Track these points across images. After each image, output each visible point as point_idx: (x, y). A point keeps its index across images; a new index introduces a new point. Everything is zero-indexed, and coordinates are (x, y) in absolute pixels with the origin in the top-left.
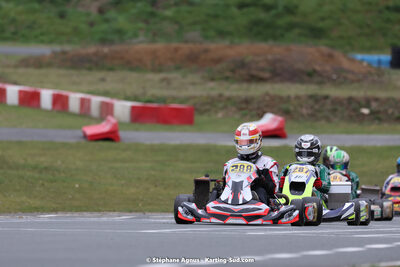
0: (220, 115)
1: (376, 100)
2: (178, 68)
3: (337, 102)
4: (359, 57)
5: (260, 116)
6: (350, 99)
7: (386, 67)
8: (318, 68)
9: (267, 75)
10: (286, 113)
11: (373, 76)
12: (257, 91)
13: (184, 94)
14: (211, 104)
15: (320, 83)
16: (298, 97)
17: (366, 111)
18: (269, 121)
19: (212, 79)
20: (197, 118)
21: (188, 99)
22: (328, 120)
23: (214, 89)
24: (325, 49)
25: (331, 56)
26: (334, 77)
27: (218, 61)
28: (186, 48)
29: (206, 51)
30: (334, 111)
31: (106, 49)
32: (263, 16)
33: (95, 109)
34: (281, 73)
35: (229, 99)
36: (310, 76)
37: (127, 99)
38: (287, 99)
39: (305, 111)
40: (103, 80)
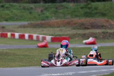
0: (77, 39)
2: (64, 26)
3: (110, 33)
5: (88, 39)
8: (104, 24)
9: (90, 27)
10: (96, 37)
12: (87, 31)
13: (66, 33)
14: (74, 36)
15: (105, 29)
16: (99, 33)
18: (91, 40)
19: (74, 29)
20: (70, 40)
21: (67, 35)
22: (108, 39)
23: (74, 32)
25: (108, 21)
26: (109, 27)
27: (75, 24)
28: (66, 20)
29: (72, 21)
30: (110, 36)
31: (43, 22)
32: (88, 10)
33: (41, 39)
34: (94, 26)
35: (79, 34)
36: (102, 27)
37: (50, 35)
38: (96, 33)
39: (101, 37)
40: (43, 31)
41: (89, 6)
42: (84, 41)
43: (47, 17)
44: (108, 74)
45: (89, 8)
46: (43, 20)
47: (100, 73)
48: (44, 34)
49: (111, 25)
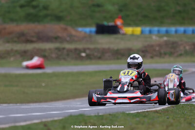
0: (12, 59)
1: (89, 49)
3: (69, 51)
4: (80, 29)
5: (31, 59)
6: (76, 49)
7: (93, 34)
8: (60, 35)
9: (34, 39)
10: (44, 57)
12: (29, 47)
14: (8, 54)
15: (61, 42)
16: (50, 49)
17: (83, 55)
18: (36, 61)
19: (8, 42)
22: (64, 59)
23: (8, 47)
24: (63, 26)
25: (66, 29)
26: (68, 39)
27: (10, 33)
29: (5, 29)
30: (68, 55)
32: (32, 11)
34: (42, 38)
35: (16, 51)
36: (56, 39)
38: (45, 50)
39: (54, 55)
41: (34, 3)
42: (25, 63)
44: (61, 118)
45: (34, 7)
47: (46, 118)
49: (71, 36)
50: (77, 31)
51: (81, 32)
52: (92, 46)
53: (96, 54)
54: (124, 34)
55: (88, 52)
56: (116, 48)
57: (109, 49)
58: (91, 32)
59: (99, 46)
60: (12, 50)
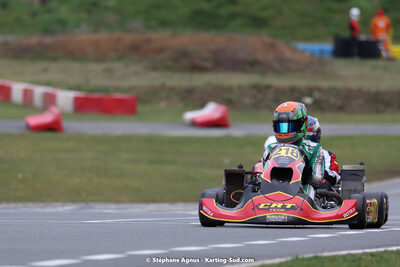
0: (163, 105)
1: (319, 89)
2: (121, 58)
3: (279, 91)
4: (301, 46)
5: (202, 105)
6: (293, 89)
7: (328, 57)
8: (260, 56)
9: (208, 64)
10: (228, 103)
11: (315, 65)
12: (199, 80)
13: (127, 83)
14: (154, 94)
15: (263, 73)
16: (240, 87)
17: (308, 101)
18: (211, 110)
19: (155, 68)
20: (141, 108)
21: (130, 89)
23: (156, 79)
24: (268, 39)
25: (272, 46)
26: (276, 65)
27: (160, 51)
28: (128, 38)
29: (149, 41)
31: (48, 40)
33: (38, 100)
34: (222, 62)
35: (172, 89)
36: (252, 65)
37: (70, 88)
38: (230, 89)
39: (247, 101)
40: (45, 70)
42: (190, 115)
43: (62, 23)
46: (46, 31)
48: (49, 84)
49: (282, 60)
50: (294, 50)
51: (303, 51)
52: (324, 84)
53: (333, 100)
54: (391, 59)
55: (317, 95)
56: (373, 89)
57: (360, 91)
58: (322, 52)
59: (339, 84)
60: (163, 86)
